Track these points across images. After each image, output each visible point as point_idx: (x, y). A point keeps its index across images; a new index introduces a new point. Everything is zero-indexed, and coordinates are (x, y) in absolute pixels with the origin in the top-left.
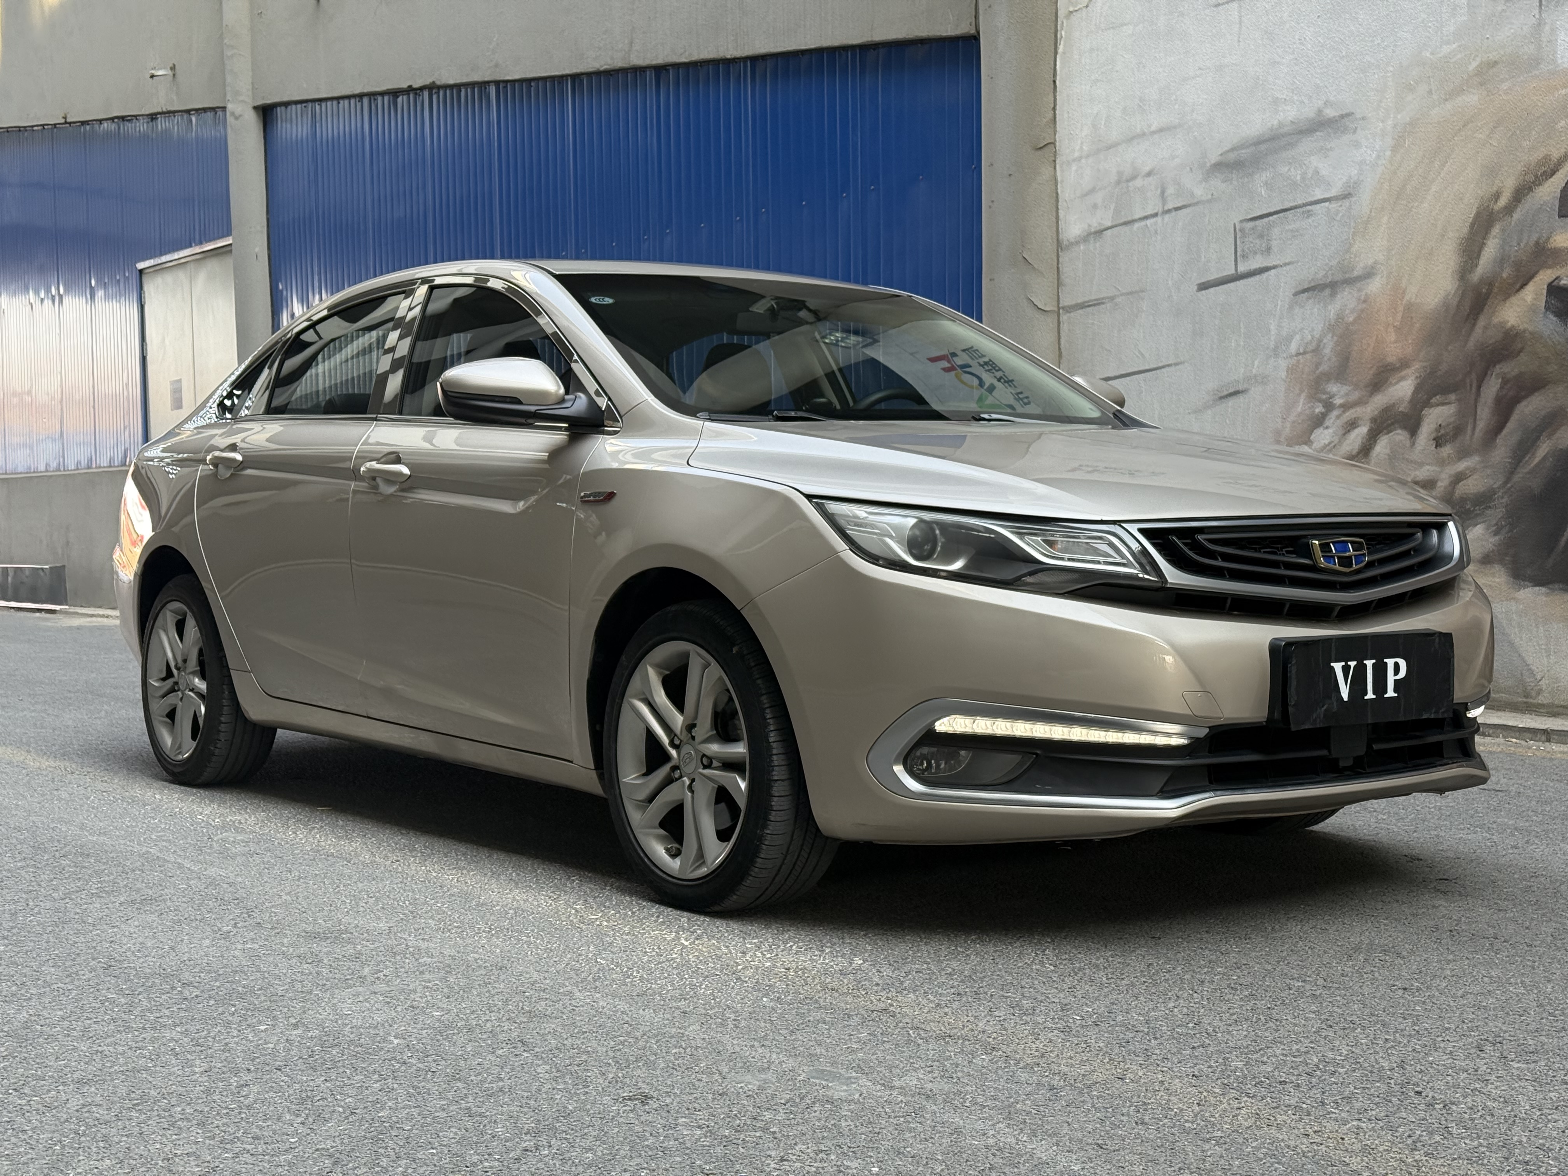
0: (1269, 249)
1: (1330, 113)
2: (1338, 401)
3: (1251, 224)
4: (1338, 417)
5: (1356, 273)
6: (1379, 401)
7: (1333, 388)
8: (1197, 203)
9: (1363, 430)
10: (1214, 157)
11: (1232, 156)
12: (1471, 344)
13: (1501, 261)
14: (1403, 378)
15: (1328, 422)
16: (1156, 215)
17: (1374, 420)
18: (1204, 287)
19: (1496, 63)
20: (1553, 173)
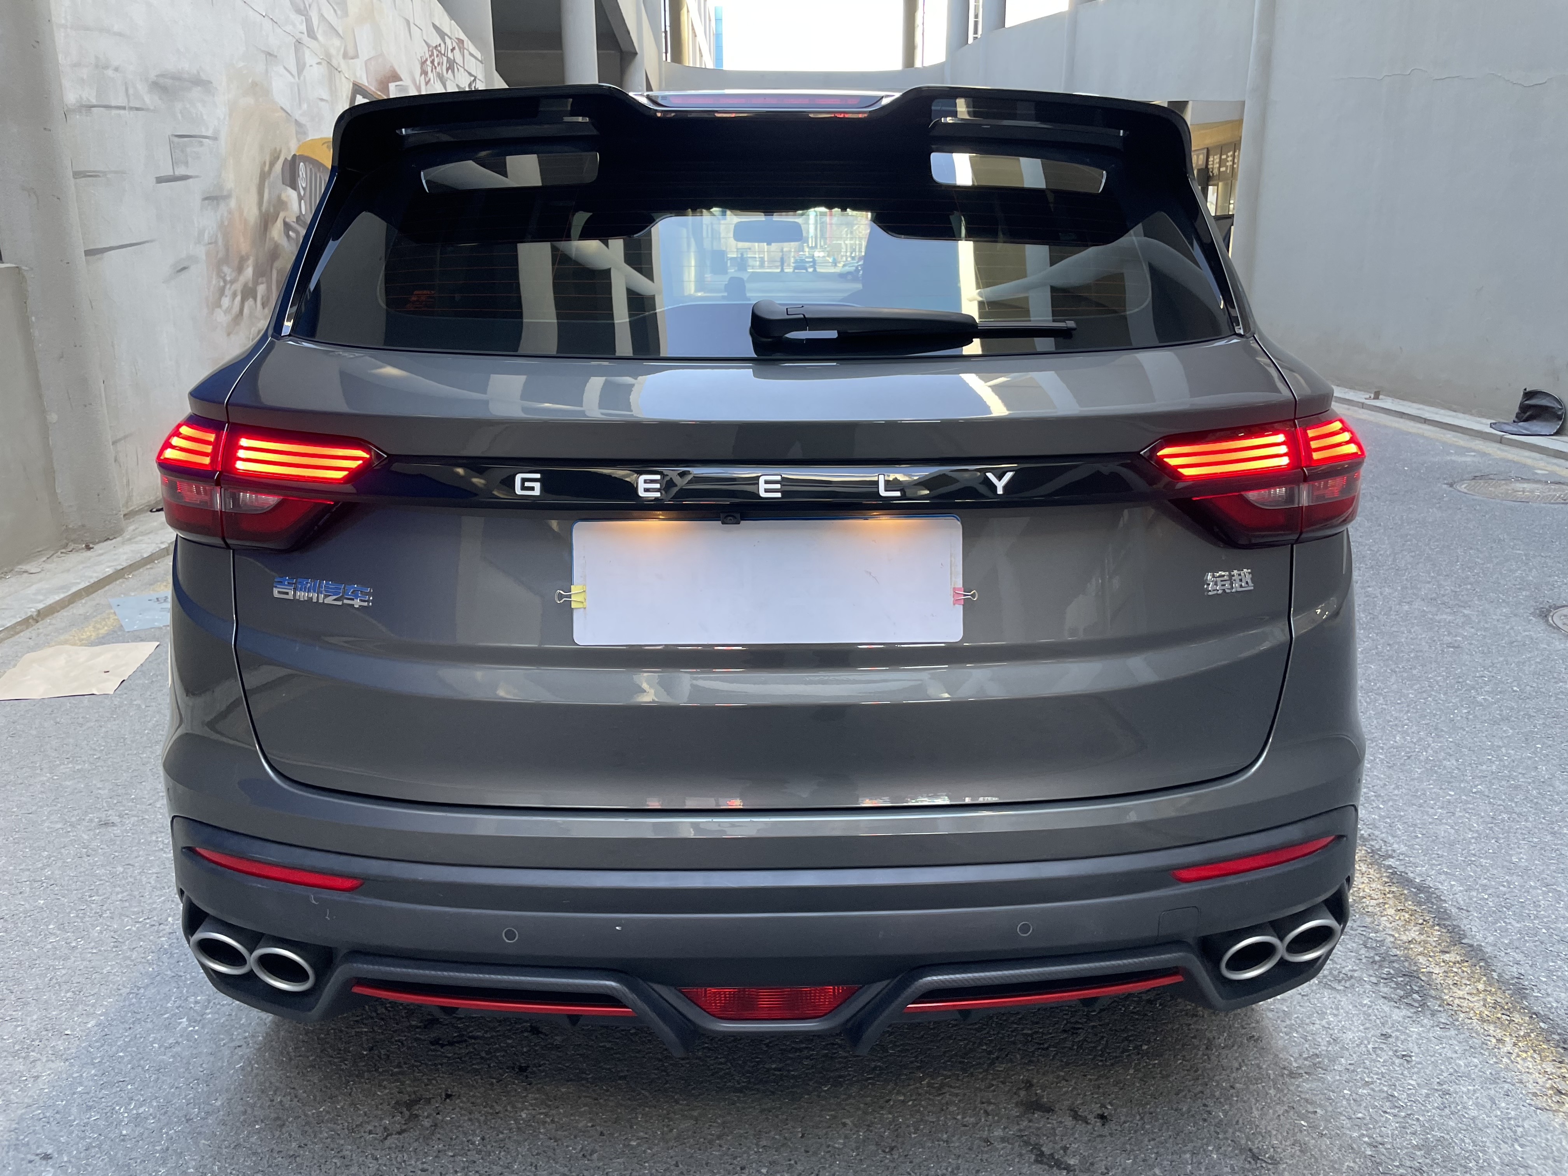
0: (186, 164)
1: (203, 76)
2: (228, 279)
3: (176, 140)
4: (230, 289)
5: (225, 193)
6: (242, 279)
7: (226, 269)
8: (148, 110)
9: (238, 298)
10: (152, 76)
11: (161, 81)
12: (266, 248)
13: (269, 202)
14: (248, 266)
15: (228, 292)
16: (124, 108)
17: (242, 292)
18: (160, 180)
19: (257, 85)
20: (278, 158)
